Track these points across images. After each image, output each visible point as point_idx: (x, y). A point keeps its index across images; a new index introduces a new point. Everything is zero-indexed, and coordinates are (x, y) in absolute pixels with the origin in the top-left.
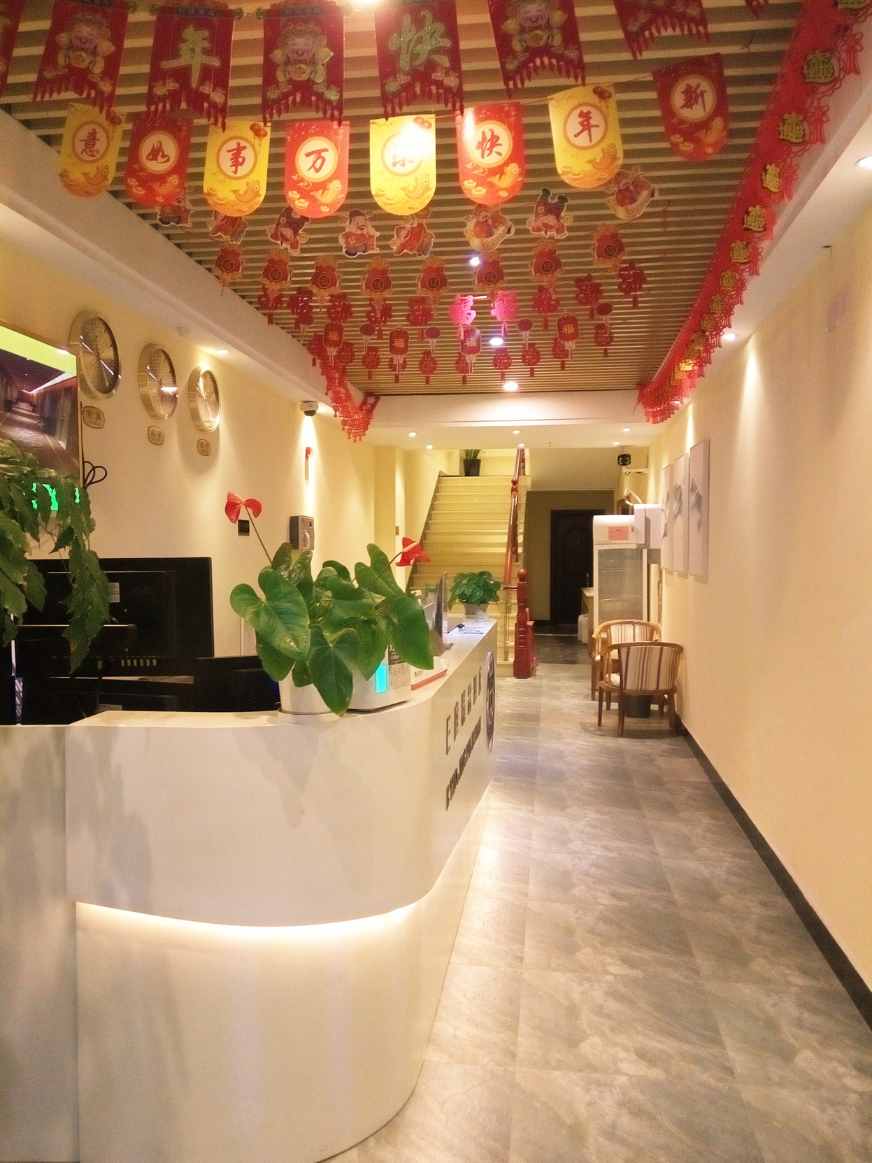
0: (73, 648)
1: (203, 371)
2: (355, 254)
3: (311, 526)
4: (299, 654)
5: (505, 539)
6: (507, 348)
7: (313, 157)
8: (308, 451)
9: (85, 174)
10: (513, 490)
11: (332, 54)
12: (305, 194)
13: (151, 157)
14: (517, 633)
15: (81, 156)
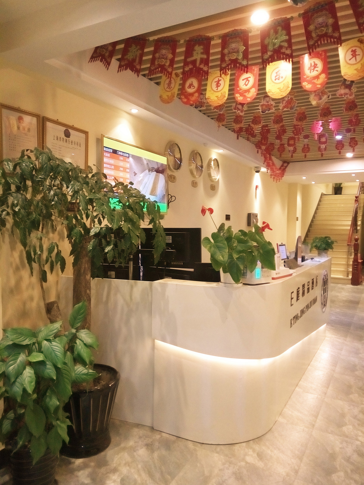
0: (155, 257)
1: (213, 159)
2: (265, 112)
3: (256, 217)
4: (223, 261)
5: (350, 223)
6: (343, 140)
7: (245, 81)
8: (257, 187)
9: (167, 96)
10: (356, 201)
11: (245, 48)
12: (242, 95)
13: (189, 87)
14: (353, 265)
15: (166, 89)
